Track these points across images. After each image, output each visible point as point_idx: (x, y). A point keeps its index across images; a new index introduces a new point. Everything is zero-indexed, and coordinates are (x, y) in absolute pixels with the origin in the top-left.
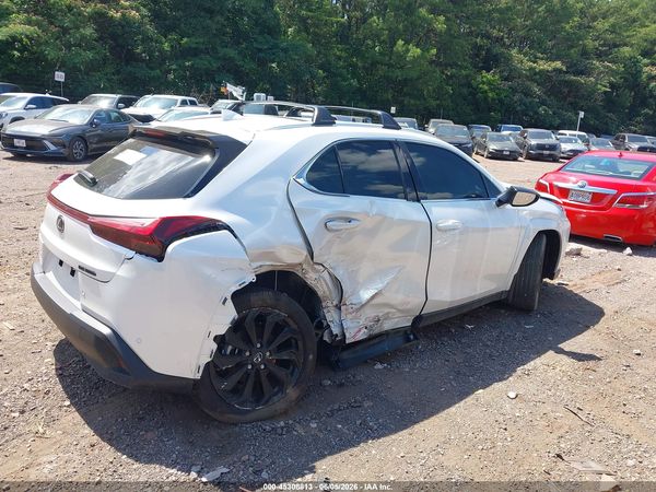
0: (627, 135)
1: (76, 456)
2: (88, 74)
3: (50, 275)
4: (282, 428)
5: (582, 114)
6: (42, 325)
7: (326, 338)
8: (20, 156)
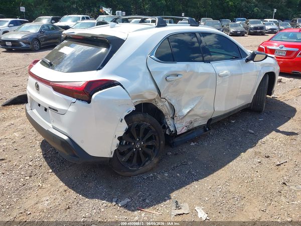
0: (298, 19)
1: (58, 196)
2: (36, 7)
3: (35, 111)
4: (152, 177)
5: (275, 10)
6: (33, 133)
7: (167, 133)
8: (9, 50)
